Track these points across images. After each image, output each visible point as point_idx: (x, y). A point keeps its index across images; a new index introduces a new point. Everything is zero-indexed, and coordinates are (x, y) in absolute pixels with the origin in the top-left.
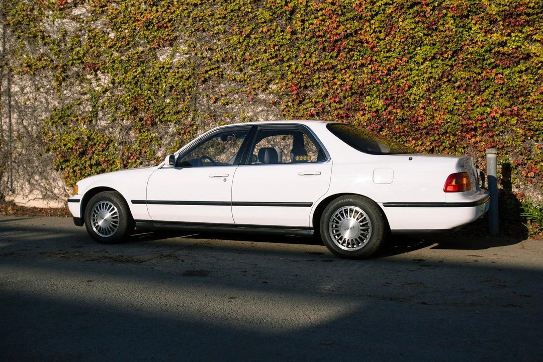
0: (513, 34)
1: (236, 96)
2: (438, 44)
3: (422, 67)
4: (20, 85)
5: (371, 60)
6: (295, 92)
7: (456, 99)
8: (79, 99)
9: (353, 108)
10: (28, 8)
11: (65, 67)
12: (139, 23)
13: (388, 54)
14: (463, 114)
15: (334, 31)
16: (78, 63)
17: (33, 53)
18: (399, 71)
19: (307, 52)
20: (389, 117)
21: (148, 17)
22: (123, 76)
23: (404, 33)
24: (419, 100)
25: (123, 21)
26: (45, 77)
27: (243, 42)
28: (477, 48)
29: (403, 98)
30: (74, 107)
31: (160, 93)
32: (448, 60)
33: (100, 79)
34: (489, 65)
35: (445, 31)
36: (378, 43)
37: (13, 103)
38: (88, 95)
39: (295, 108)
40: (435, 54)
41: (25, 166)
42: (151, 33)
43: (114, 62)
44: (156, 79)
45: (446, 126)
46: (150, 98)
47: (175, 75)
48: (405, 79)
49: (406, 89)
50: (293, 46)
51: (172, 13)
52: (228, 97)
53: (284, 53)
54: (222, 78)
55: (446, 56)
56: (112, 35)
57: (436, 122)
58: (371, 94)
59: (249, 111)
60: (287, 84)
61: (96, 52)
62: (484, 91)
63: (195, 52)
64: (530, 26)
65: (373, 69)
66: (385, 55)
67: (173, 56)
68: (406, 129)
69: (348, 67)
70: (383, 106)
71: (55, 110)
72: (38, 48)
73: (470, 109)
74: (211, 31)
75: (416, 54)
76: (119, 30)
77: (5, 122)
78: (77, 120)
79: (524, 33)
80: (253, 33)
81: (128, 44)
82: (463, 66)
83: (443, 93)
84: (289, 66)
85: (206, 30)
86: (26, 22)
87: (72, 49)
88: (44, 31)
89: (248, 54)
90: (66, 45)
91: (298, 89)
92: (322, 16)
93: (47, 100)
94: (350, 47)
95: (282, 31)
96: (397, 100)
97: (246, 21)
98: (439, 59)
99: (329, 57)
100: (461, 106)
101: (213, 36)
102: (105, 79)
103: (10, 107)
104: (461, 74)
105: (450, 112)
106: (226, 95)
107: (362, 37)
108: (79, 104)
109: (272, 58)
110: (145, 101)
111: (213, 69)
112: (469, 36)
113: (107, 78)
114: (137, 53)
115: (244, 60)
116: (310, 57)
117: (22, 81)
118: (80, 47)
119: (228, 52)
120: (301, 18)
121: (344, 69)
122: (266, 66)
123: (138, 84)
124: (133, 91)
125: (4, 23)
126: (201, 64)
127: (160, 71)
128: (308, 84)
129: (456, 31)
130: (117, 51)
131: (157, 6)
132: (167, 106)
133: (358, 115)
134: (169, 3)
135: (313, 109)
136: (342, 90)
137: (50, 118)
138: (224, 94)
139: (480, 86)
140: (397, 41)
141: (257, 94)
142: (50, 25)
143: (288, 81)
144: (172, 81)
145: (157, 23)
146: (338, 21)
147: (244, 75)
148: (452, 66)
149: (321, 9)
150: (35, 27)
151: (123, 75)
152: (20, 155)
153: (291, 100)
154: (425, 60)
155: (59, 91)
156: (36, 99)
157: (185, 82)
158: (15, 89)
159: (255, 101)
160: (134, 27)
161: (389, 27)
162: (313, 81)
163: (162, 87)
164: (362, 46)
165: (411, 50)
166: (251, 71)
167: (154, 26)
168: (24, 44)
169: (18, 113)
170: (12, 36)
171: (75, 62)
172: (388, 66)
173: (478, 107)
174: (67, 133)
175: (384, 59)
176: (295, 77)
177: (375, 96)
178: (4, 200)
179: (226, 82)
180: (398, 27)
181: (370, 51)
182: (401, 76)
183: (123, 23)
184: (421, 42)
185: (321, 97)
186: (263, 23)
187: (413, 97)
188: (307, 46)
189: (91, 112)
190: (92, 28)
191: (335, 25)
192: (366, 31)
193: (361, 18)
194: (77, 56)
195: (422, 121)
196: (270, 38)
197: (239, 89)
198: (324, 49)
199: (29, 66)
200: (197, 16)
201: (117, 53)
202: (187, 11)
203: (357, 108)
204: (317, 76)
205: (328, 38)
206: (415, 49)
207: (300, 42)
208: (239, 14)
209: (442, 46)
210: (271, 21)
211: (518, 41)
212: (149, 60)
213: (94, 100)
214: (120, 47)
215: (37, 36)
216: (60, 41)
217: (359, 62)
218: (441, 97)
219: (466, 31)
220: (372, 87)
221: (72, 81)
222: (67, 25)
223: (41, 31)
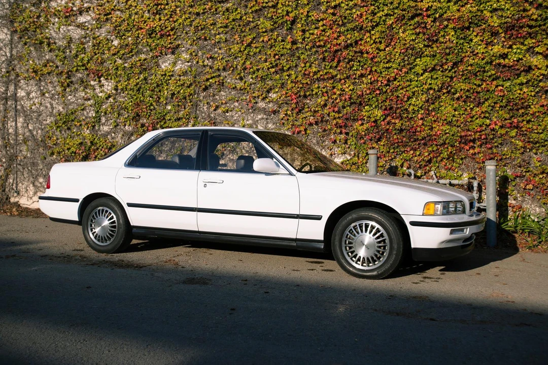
0: (514, 47)
1: (236, 104)
2: (438, 55)
3: (422, 78)
4: (26, 90)
5: (371, 71)
6: (295, 101)
7: (455, 110)
8: (83, 105)
9: (352, 118)
10: (34, 15)
11: (70, 73)
12: (142, 31)
13: (387, 65)
14: (462, 126)
15: (335, 42)
16: (83, 70)
17: (39, 60)
18: (398, 82)
19: (307, 62)
20: (387, 127)
21: (151, 26)
22: (126, 83)
23: (405, 44)
24: (418, 111)
25: (127, 29)
26: (50, 82)
27: (244, 51)
28: (477, 60)
29: (402, 109)
30: (77, 113)
31: (162, 99)
32: (448, 71)
33: (103, 85)
34: (490, 77)
35: (446, 42)
36: (378, 53)
37: (19, 107)
38: (92, 101)
39: (294, 117)
40: (435, 66)
41: (30, 168)
42: (153, 41)
43: (117, 69)
44: (158, 86)
45: (445, 137)
46: (152, 105)
47: (177, 83)
48: (405, 90)
49: (406, 99)
50: (293, 55)
51: (175, 22)
52: (228, 105)
53: (284, 62)
54: (223, 86)
55: (446, 67)
56: (116, 43)
57: (434, 133)
58: (370, 105)
59: (249, 119)
60: (286, 93)
61: (100, 59)
62: (484, 103)
63: (197, 60)
64: (532, 38)
65: (373, 79)
66: (385, 66)
67: (175, 64)
68: (404, 139)
69: (348, 77)
70: (382, 116)
71: (59, 115)
72: (44, 55)
73: (469, 120)
74: (213, 40)
75: (416, 65)
76: (123, 38)
77: (11, 126)
78: (81, 125)
79: (526, 45)
80: (254, 42)
81: (131, 52)
82: (463, 78)
83: (442, 104)
84: (289, 76)
85: (208, 38)
86: (32, 28)
87: (77, 56)
88: (50, 38)
89: (249, 63)
90: (71, 52)
91: (298, 98)
92: (322, 26)
93: (51, 105)
94: (350, 57)
95: (283, 41)
96: (396, 110)
97: (247, 31)
98: (439, 70)
99: (329, 67)
100: (460, 117)
101: (214, 45)
102: (108, 85)
103: (16, 111)
104: (461, 86)
105: (449, 123)
106: (226, 103)
107: (362, 47)
108: (83, 110)
109: (272, 67)
110: (147, 107)
111: (214, 77)
112: (470, 47)
113: (110, 84)
114: (140, 60)
115: (245, 69)
116: (310, 66)
117: (28, 86)
118: (85, 54)
119: (228, 60)
120: (302, 28)
121: (344, 79)
122: (266, 75)
123: (140, 90)
124: (135, 97)
125: (12, 30)
126: (202, 72)
127: (162, 78)
128: (308, 93)
129: (457, 43)
130: (121, 59)
131: (160, 14)
132: (168, 112)
133: (357, 125)
134: (172, 12)
135: (312, 118)
136: (341, 100)
137: (54, 123)
138: (224, 102)
139: (480, 98)
140: (397, 52)
141: (256, 103)
142: (56, 32)
143: (287, 90)
144: (174, 88)
145: (160, 31)
146: (338, 32)
147: (245, 84)
148: (452, 78)
149: (322, 20)
150: (42, 33)
151: (126, 81)
152: (25, 158)
153: (290, 109)
154: (425, 71)
155: (63, 96)
156: (41, 104)
157: (187, 90)
158: (21, 93)
159: (255, 109)
160: (137, 35)
161: (390, 38)
162: (312, 91)
163: (164, 94)
164: (362, 57)
165: (411, 61)
166: (251, 80)
167: (157, 34)
168: (30, 50)
169: (24, 118)
170: (19, 42)
171: (79, 68)
172: (388, 76)
173: (477, 119)
174: (71, 137)
175: (384, 70)
176: (295, 86)
177: (374, 106)
178: (9, 201)
179: (227, 90)
180: (399, 38)
181: (370, 62)
182: (401, 87)
183: (127, 31)
184: (421, 53)
185: (320, 106)
186: (264, 32)
187: (411, 107)
188: (307, 56)
189: (94, 118)
190: (97, 36)
191: (335, 35)
192: (366, 41)
193: (361, 29)
194: (81, 62)
195: (420, 131)
196: (271, 48)
197: (239, 97)
198: (324, 59)
199: (35, 72)
200: (199, 25)
201: (120, 61)
202: (189, 20)
203: (356, 117)
204: (317, 86)
205: (328, 48)
206: (415, 60)
207: (300, 52)
208: (241, 23)
209: (442, 58)
210: (272, 30)
211: (520, 53)
212: (152, 68)
213: (97, 106)
214: (123, 54)
215: (43, 42)
216: (65, 48)
217: (359, 73)
218: (440, 109)
219: (467, 43)
220: (371, 97)
221: (77, 87)
222: (73, 32)
223: (47, 38)
